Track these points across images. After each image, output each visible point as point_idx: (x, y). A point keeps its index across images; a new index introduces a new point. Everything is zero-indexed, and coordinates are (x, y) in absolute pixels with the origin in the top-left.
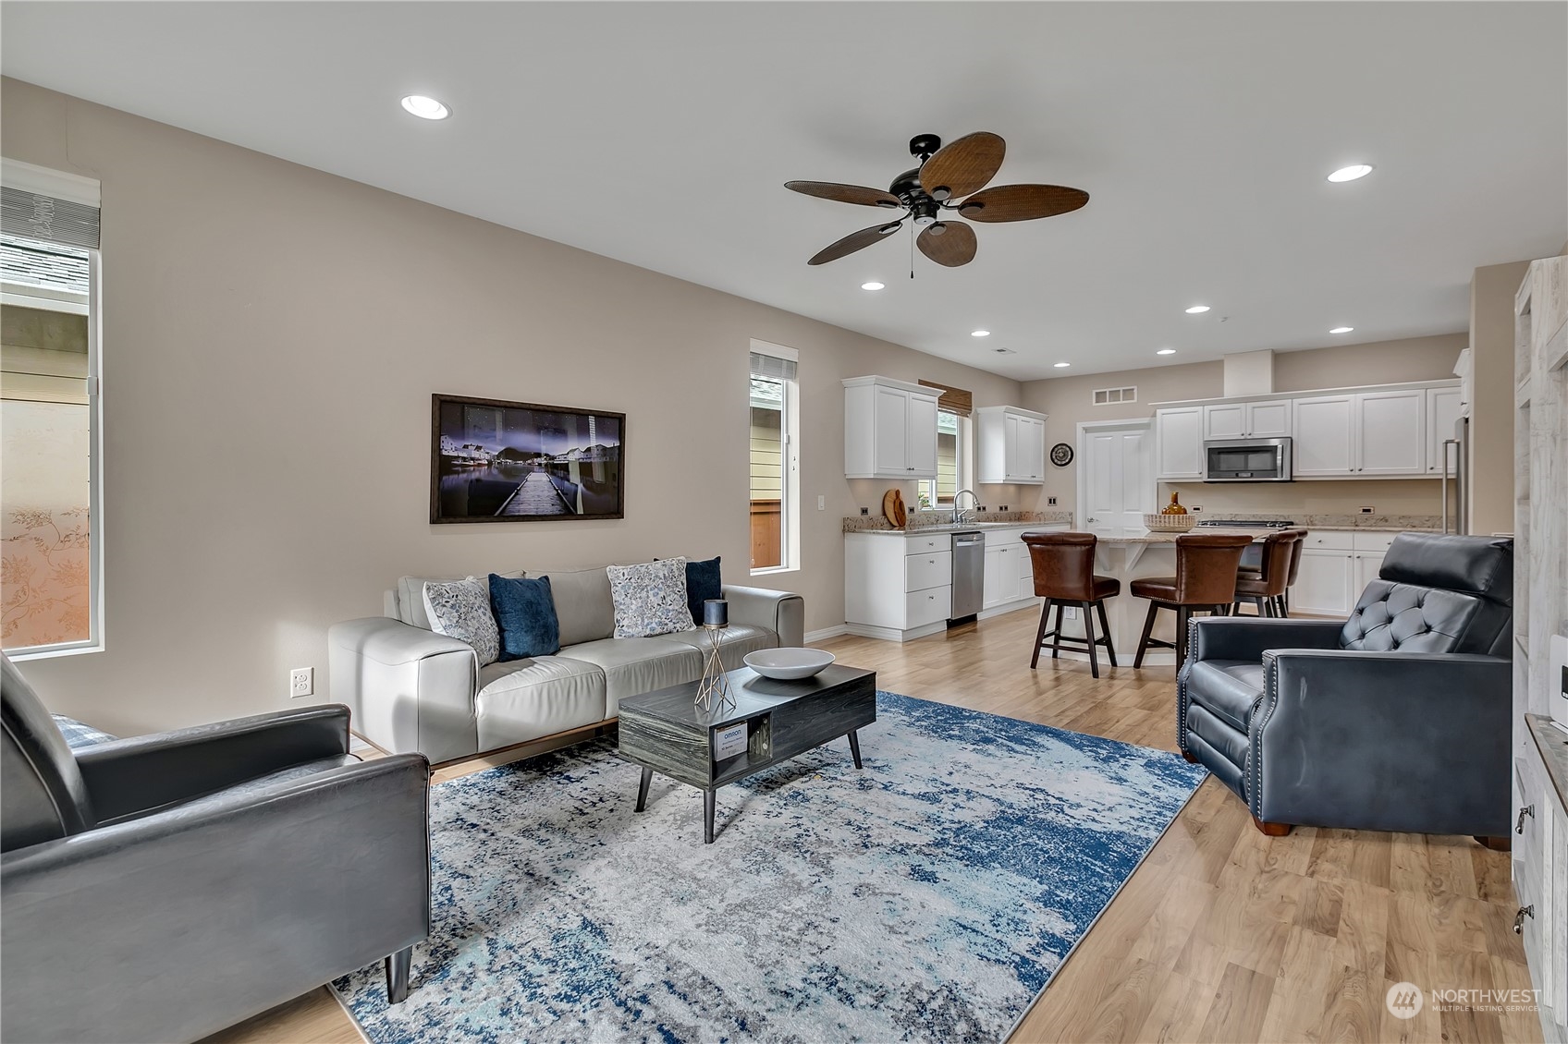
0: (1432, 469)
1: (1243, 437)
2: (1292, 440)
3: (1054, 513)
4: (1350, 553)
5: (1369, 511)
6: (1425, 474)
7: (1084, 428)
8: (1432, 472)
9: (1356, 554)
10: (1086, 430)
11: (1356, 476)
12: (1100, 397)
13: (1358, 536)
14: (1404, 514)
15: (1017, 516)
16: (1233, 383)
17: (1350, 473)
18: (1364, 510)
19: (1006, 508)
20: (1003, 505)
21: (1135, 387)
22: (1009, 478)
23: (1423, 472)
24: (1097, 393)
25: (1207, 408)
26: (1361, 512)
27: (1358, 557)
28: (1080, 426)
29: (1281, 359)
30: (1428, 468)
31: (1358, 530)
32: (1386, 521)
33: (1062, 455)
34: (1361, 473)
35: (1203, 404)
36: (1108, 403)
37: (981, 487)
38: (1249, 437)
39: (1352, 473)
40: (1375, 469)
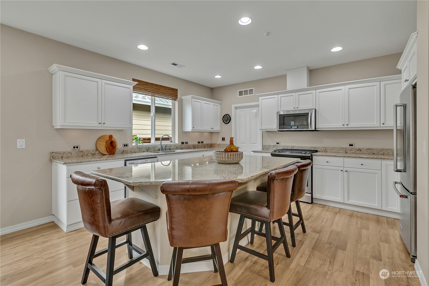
0: (383, 124)
1: (294, 109)
2: (316, 110)
3: (224, 144)
4: (342, 169)
5: (352, 145)
6: (380, 127)
7: (235, 107)
8: (383, 126)
9: (345, 169)
10: (236, 108)
11: (345, 128)
12: (241, 93)
13: (346, 160)
14: (369, 148)
15: (209, 146)
16: (290, 85)
17: (342, 126)
18: (350, 145)
19: (202, 142)
20: (200, 141)
21: (254, 88)
22: (194, 129)
23: (379, 126)
24: (239, 92)
25: (280, 96)
26: (349, 146)
27: (346, 171)
28: (233, 106)
29: (311, 72)
30: (381, 123)
31: (346, 157)
32: (361, 151)
33: (227, 119)
34: (348, 126)
35: (278, 94)
36: (243, 96)
37: (183, 133)
38: (297, 109)
39: (344, 126)
40: (354, 125)
